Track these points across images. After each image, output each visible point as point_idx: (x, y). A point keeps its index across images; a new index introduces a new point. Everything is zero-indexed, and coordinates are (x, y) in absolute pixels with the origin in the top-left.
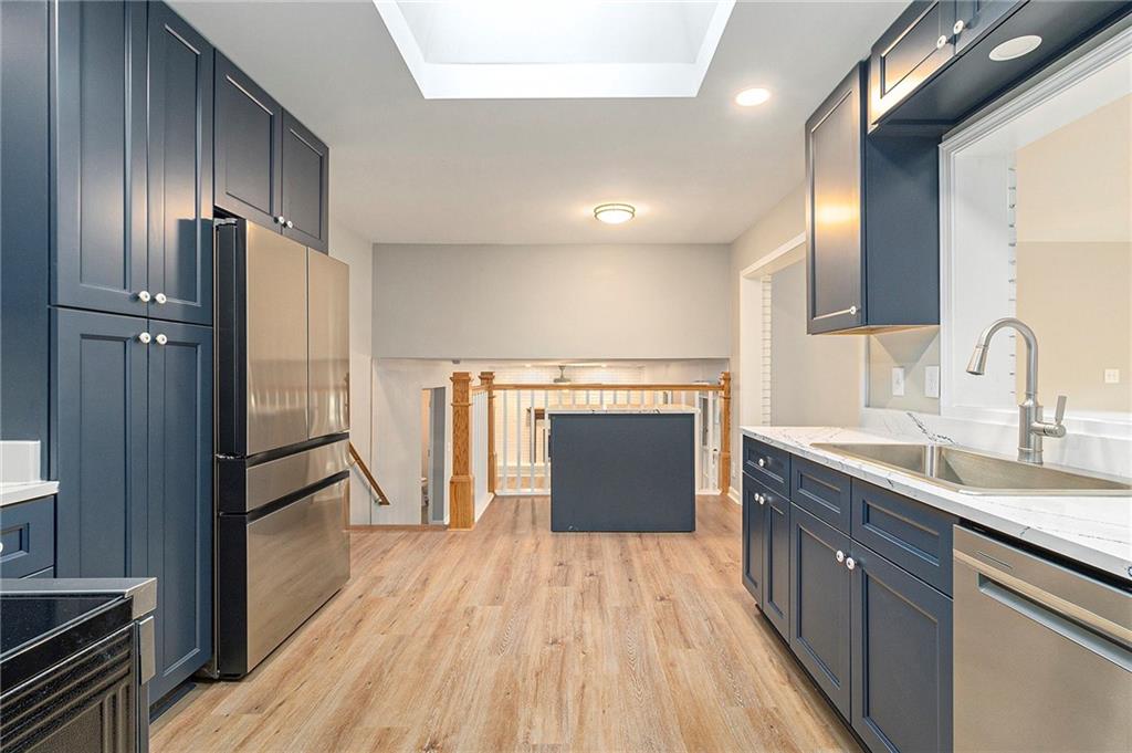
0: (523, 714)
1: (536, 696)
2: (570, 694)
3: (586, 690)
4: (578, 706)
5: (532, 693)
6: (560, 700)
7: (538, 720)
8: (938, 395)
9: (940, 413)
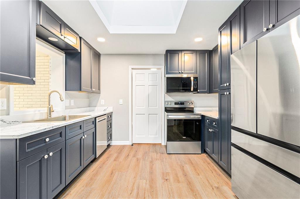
0: (148, 186)
1: (145, 190)
2: (135, 191)
3: (130, 192)
4: (134, 188)
5: (146, 192)
6: (138, 190)
7: (144, 185)
8: (6, 108)
9: (8, 115)
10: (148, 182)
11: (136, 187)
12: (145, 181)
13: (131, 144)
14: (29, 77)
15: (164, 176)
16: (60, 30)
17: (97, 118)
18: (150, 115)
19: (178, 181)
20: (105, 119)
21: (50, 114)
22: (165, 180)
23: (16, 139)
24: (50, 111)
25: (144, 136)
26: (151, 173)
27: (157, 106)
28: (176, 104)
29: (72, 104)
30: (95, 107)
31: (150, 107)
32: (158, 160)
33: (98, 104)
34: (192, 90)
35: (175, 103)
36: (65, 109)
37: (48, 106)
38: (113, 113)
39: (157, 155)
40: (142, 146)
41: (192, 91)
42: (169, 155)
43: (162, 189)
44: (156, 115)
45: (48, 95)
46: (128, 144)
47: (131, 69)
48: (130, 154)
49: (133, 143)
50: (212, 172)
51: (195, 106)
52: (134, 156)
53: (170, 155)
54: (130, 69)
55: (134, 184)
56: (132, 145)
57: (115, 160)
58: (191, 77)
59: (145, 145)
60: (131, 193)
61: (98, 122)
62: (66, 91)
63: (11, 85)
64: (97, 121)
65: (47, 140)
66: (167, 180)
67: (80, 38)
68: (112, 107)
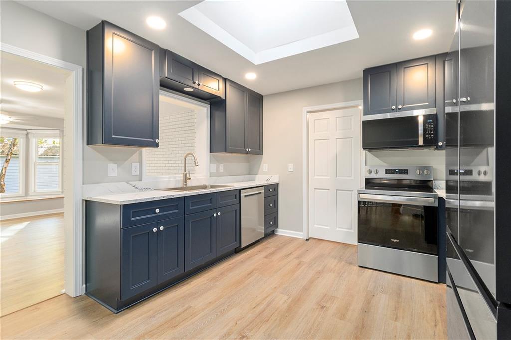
0: (285, 306)
2: (262, 306)
4: (263, 302)
6: (268, 306)
7: (281, 302)
8: (138, 174)
9: (141, 180)
10: (291, 299)
11: (267, 302)
12: (286, 297)
13: (306, 238)
14: (152, 139)
15: (323, 300)
16: (191, 77)
17: (241, 191)
18: (338, 191)
19: (343, 316)
20: (261, 193)
21: (186, 182)
22: (320, 307)
23: (121, 205)
24: (186, 179)
25: (329, 228)
26: (306, 289)
27: (351, 176)
28: (388, 171)
29: (221, 169)
30: (257, 174)
31: (339, 176)
32: (334, 272)
33: (260, 171)
34: (421, 142)
35: (386, 170)
36: (210, 176)
37: (183, 172)
38: (280, 184)
39: (337, 264)
40: (323, 244)
41: (420, 146)
42: (361, 268)
43: (303, 319)
44: (350, 192)
45: (183, 158)
46: (302, 237)
47: (306, 112)
48: (293, 253)
49: (310, 236)
50: (436, 325)
51: (435, 178)
52: (298, 257)
53: (364, 269)
54: (304, 112)
55: (267, 296)
56: (307, 240)
57: (266, 257)
58: (417, 116)
59: (330, 243)
60: (254, 307)
61: (245, 196)
62: (210, 152)
63: (143, 149)
64: (242, 195)
65: (157, 210)
66: (323, 307)
67: (225, 80)
68: (278, 176)
